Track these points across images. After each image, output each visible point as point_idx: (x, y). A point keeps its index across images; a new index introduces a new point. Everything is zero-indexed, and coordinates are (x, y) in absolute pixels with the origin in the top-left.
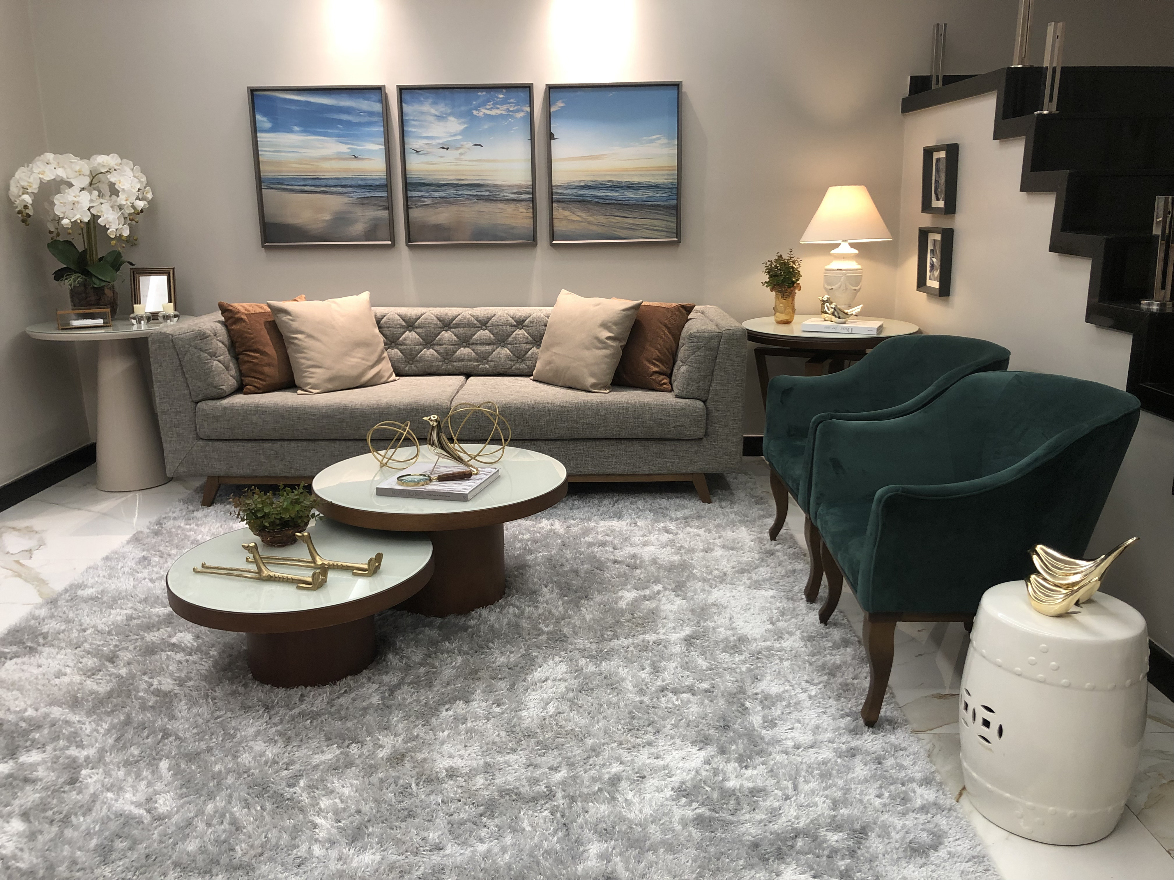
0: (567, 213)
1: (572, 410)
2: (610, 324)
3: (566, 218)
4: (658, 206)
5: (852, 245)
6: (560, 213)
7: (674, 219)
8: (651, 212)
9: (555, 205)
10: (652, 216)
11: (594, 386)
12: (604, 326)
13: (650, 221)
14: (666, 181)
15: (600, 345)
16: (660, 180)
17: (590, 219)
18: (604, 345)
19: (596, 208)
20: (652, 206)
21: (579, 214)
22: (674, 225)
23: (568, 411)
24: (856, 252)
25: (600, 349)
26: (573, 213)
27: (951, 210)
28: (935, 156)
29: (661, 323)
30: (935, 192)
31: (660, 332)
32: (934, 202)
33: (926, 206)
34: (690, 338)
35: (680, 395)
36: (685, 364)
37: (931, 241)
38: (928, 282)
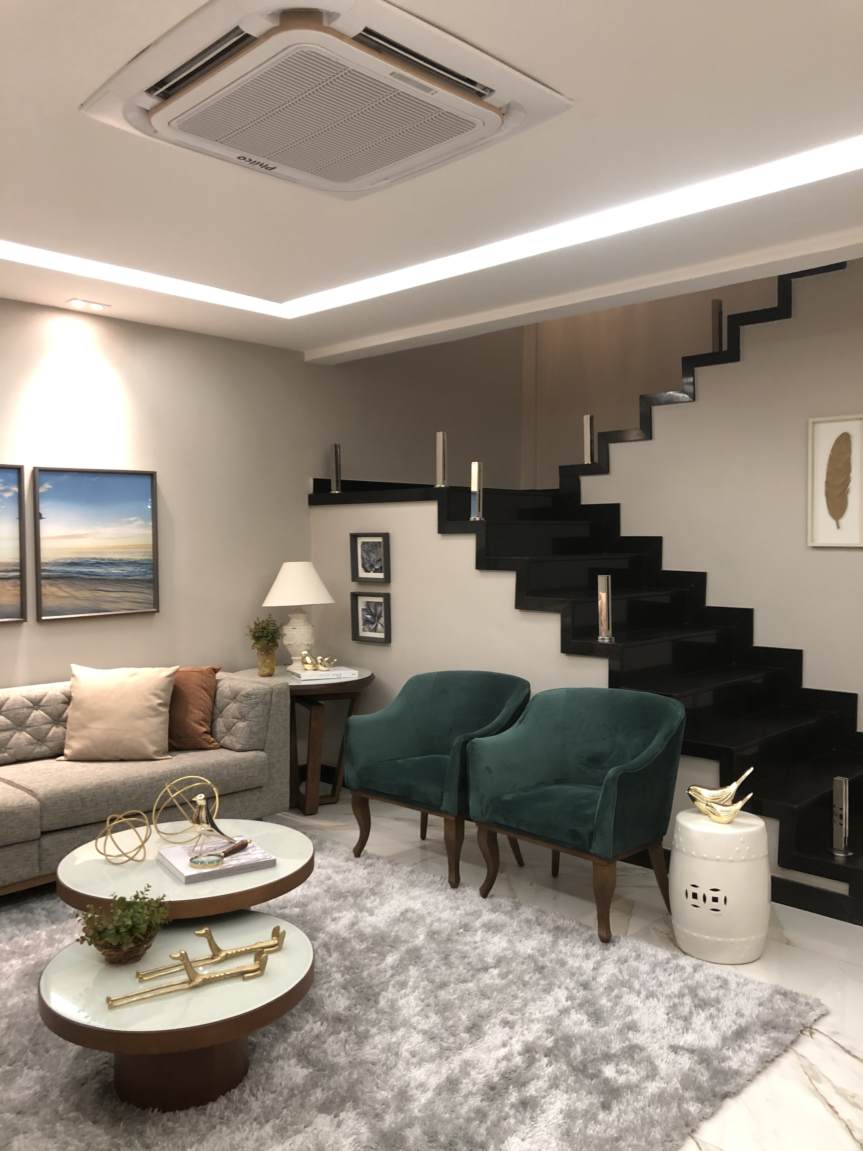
0: (53, 589)
2: (157, 691)
3: (53, 595)
4: (138, 580)
6: (47, 589)
7: (151, 591)
8: (131, 586)
9: (43, 582)
10: (132, 589)
12: (153, 694)
13: (132, 594)
14: (143, 558)
15: (153, 713)
16: (137, 557)
17: (77, 594)
18: (158, 712)
19: (82, 583)
20: (132, 580)
21: (65, 589)
22: (151, 597)
25: (155, 716)
26: (60, 589)
27: (387, 580)
28: (360, 540)
29: (198, 686)
30: (363, 566)
31: (199, 693)
32: (362, 574)
33: (355, 576)
34: (248, 696)
35: (244, 748)
36: (243, 720)
37: (362, 602)
38: (362, 634)
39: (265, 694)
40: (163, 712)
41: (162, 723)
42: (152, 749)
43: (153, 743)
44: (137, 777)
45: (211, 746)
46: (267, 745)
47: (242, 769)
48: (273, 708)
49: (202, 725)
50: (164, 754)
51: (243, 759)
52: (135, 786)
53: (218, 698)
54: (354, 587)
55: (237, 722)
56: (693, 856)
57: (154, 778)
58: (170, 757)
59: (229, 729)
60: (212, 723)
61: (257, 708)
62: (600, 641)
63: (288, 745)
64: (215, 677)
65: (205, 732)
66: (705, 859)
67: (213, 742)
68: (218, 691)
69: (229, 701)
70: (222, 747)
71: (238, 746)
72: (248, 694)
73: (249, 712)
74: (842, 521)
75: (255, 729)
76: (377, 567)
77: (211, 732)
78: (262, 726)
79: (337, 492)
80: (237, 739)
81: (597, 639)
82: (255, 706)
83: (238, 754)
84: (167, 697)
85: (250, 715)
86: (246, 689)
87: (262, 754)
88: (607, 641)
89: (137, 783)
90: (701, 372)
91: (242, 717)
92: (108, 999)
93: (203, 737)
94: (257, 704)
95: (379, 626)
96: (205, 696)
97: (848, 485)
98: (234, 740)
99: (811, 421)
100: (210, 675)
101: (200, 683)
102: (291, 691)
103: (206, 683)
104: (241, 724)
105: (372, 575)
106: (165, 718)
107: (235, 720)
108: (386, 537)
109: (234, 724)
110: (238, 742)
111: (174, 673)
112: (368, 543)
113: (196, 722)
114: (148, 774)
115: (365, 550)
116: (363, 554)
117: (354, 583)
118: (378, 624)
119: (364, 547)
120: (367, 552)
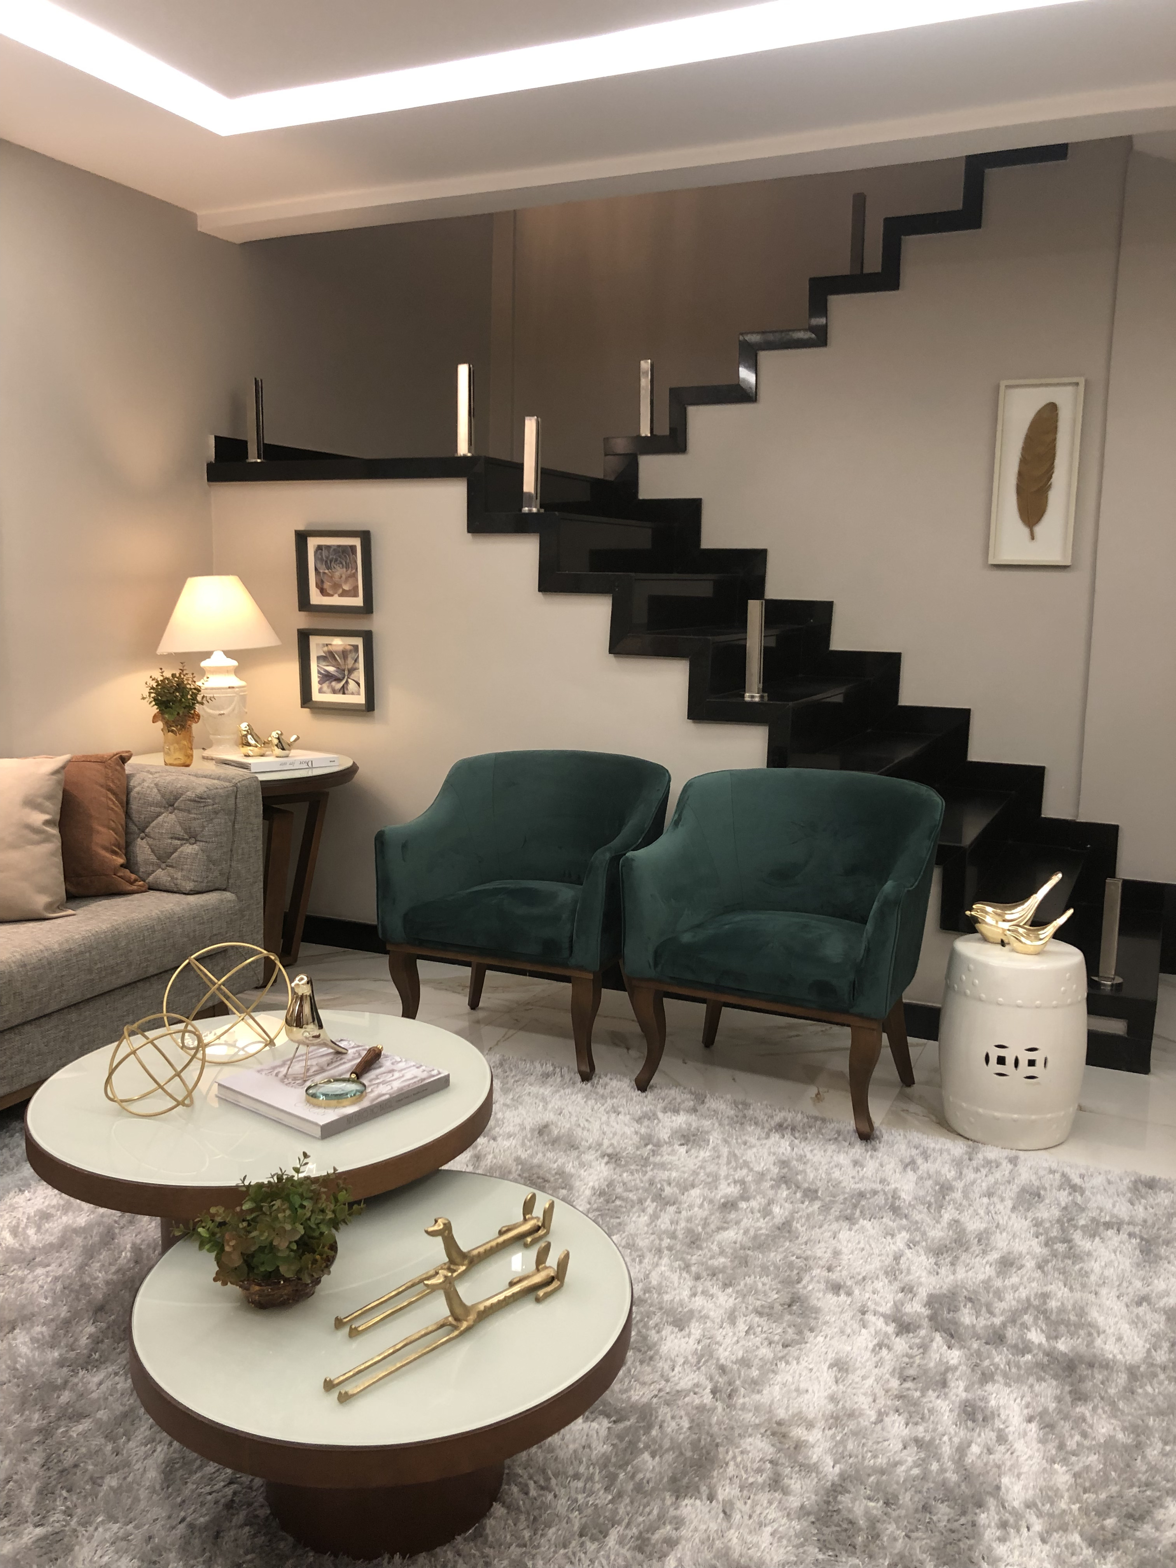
1: (82, 953)
2: (40, 800)
5: (228, 654)
11: (50, 907)
12: (31, 803)
15: (36, 837)
18: (43, 836)
23: (76, 955)
24: (235, 663)
25: (39, 843)
27: (368, 608)
28: (312, 543)
29: (102, 786)
30: (317, 586)
31: (104, 799)
32: (316, 598)
33: (304, 603)
34: (199, 800)
35: (198, 889)
36: (193, 840)
37: (317, 645)
38: (316, 696)
39: (228, 796)
40: (54, 835)
41: (53, 854)
42: (41, 901)
43: (42, 890)
44: (42, 951)
45: (134, 887)
46: (231, 881)
47: (203, 923)
48: (239, 818)
49: (114, 853)
50: (61, 907)
51: (202, 906)
52: (43, 967)
53: (134, 806)
54: (302, 621)
55: (182, 845)
56: (999, 1004)
57: (70, 950)
58: (70, 912)
59: (164, 858)
60: (127, 848)
61: (216, 821)
62: (747, 699)
63: (261, 878)
64: (124, 770)
65: (122, 866)
66: (1019, 1006)
67: (136, 881)
68: (133, 794)
69: (158, 809)
70: (151, 888)
71: (189, 886)
72: (201, 798)
73: (204, 827)
74: (1038, 529)
75: (215, 855)
76: (346, 587)
77: (129, 865)
78: (225, 850)
79: (259, 461)
80: (184, 873)
81: (743, 696)
82: (212, 816)
83: (192, 899)
84: (54, 808)
85: (206, 833)
86: (194, 788)
87: (228, 895)
88: (757, 699)
89: (45, 962)
90: (837, 303)
91: (192, 837)
92: (329, 1385)
93: (120, 874)
94: (216, 813)
95: (352, 685)
96: (114, 803)
97: (1051, 477)
98: (179, 875)
99: (1003, 384)
100: (118, 768)
101: (102, 781)
102: (263, 790)
103: (113, 782)
104: (189, 849)
105: (336, 600)
106: (55, 845)
107: (178, 842)
108: (365, 537)
109: (176, 850)
110: (187, 878)
111: (63, 767)
112: (328, 547)
113: (106, 849)
114: (60, 944)
115: (322, 560)
116: (319, 566)
117: (303, 613)
118: (350, 680)
119: (321, 554)
120: (326, 562)
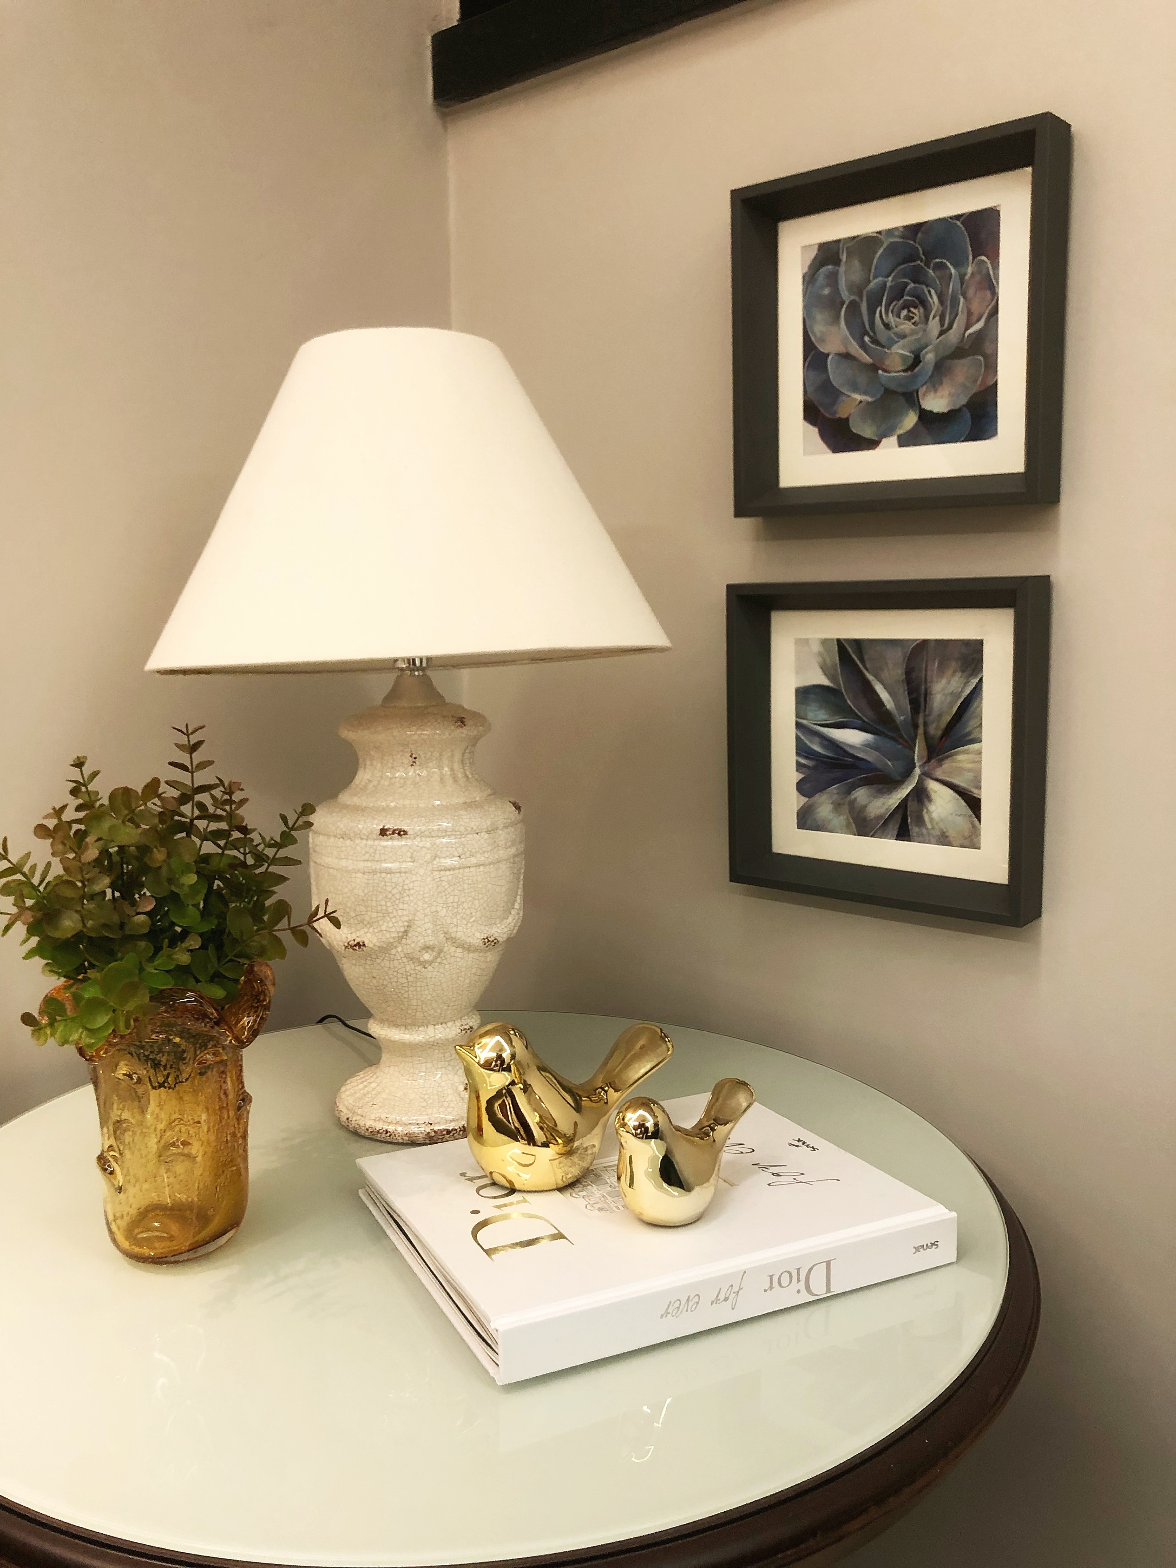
28: (799, 241)
30: (811, 413)
32: (802, 461)
33: (755, 488)
37: (803, 643)
54: (745, 557)
95: (943, 806)
105: (889, 463)
112: (867, 244)
115: (833, 304)
116: (819, 329)
117: (746, 523)
118: (933, 786)
119: (833, 279)
120: (854, 307)
